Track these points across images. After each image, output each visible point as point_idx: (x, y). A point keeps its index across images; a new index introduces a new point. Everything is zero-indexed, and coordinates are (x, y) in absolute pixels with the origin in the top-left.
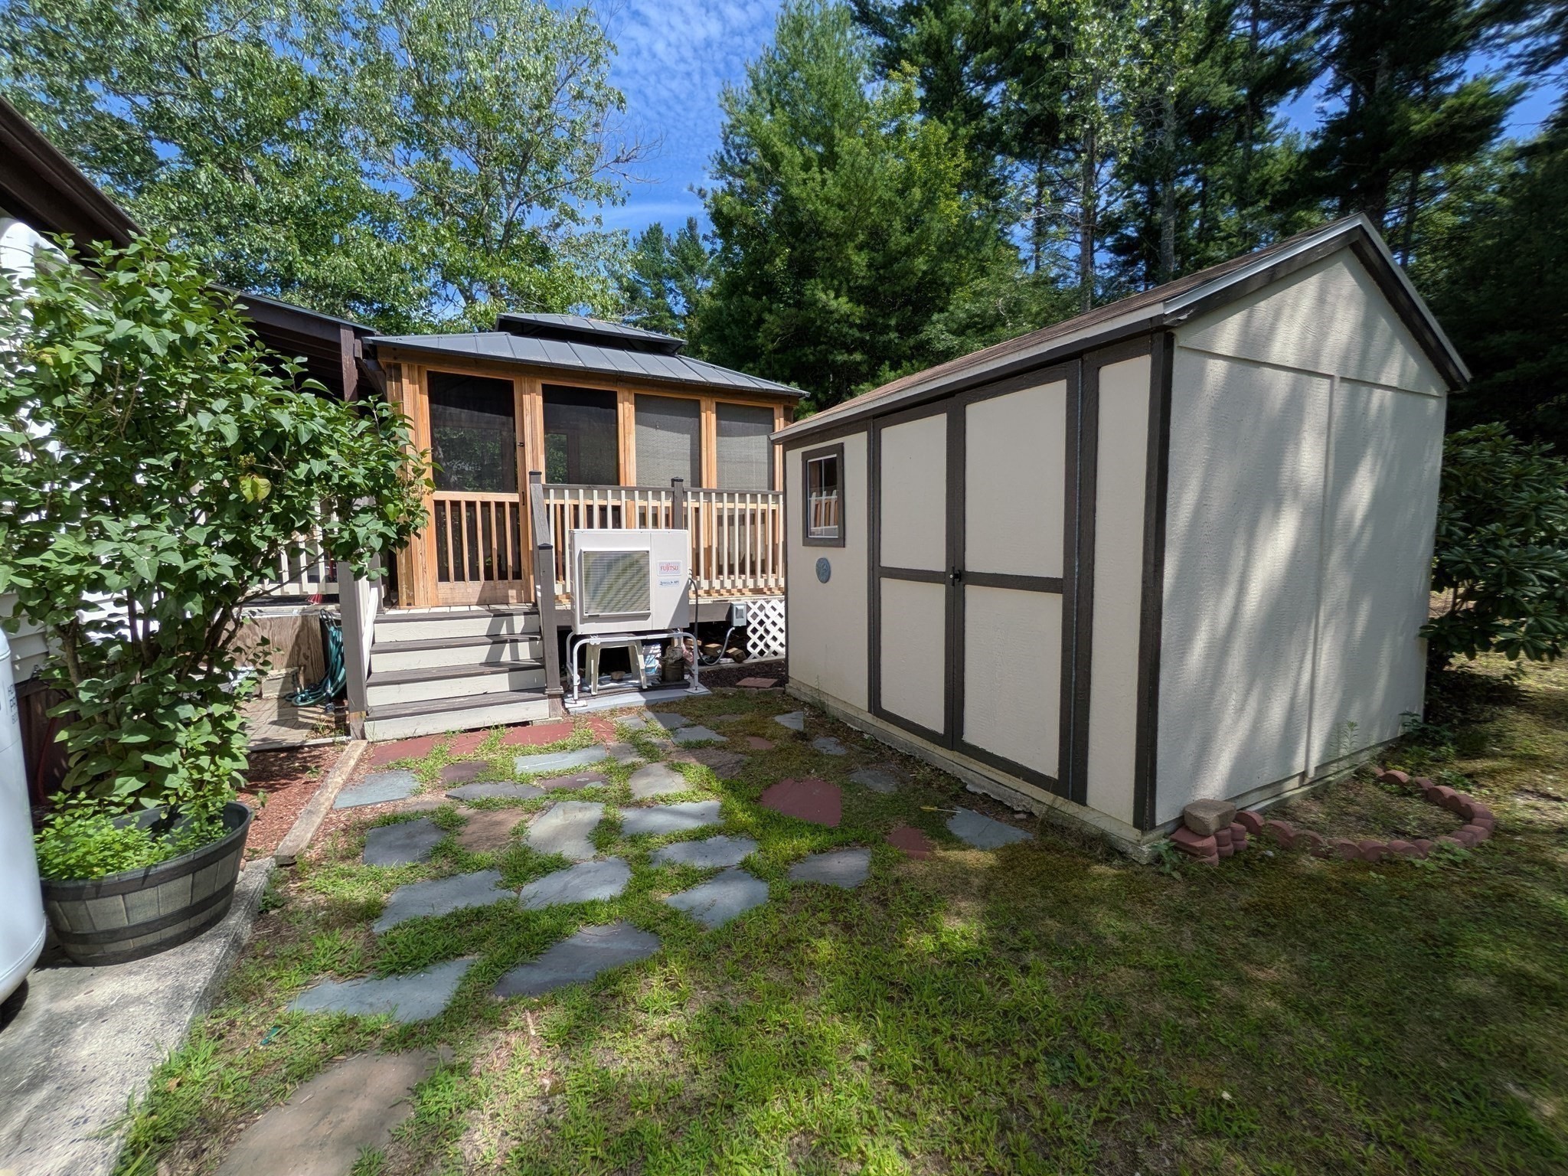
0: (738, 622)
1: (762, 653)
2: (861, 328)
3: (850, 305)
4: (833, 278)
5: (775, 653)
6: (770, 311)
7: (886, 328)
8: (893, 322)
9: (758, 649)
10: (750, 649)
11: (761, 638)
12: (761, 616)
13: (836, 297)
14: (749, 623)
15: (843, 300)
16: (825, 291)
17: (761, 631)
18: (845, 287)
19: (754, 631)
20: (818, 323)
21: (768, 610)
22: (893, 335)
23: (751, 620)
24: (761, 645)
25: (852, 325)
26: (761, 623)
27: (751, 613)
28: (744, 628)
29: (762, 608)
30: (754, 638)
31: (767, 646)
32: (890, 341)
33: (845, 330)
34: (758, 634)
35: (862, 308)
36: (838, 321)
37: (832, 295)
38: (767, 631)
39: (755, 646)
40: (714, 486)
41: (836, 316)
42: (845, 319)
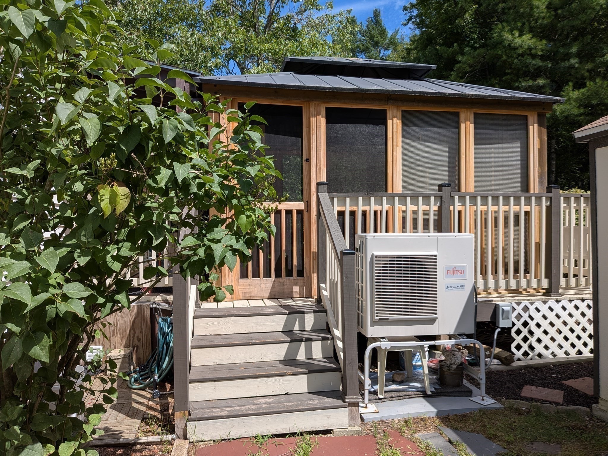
0: (503, 323)
1: (526, 354)
2: (543, 58)
3: (534, 40)
4: (515, 21)
5: (540, 355)
6: (463, 54)
7: (567, 56)
8: (574, 50)
9: (522, 351)
10: (514, 350)
11: (525, 339)
12: (525, 317)
13: (520, 35)
14: (514, 324)
15: (527, 37)
16: (511, 31)
17: (525, 332)
18: (527, 26)
19: (518, 332)
20: (504, 57)
21: (532, 311)
22: (574, 61)
23: (515, 321)
24: (525, 347)
25: (534, 56)
26: (525, 324)
27: (515, 313)
28: (510, 329)
29: (526, 309)
30: (518, 339)
31: (531, 348)
32: (572, 67)
33: (529, 60)
34: (522, 336)
35: (544, 42)
36: (522, 55)
37: (517, 34)
38: (531, 333)
39: (519, 347)
40: (472, 189)
41: (520, 51)
42: (530, 52)
